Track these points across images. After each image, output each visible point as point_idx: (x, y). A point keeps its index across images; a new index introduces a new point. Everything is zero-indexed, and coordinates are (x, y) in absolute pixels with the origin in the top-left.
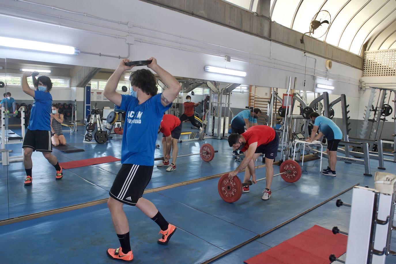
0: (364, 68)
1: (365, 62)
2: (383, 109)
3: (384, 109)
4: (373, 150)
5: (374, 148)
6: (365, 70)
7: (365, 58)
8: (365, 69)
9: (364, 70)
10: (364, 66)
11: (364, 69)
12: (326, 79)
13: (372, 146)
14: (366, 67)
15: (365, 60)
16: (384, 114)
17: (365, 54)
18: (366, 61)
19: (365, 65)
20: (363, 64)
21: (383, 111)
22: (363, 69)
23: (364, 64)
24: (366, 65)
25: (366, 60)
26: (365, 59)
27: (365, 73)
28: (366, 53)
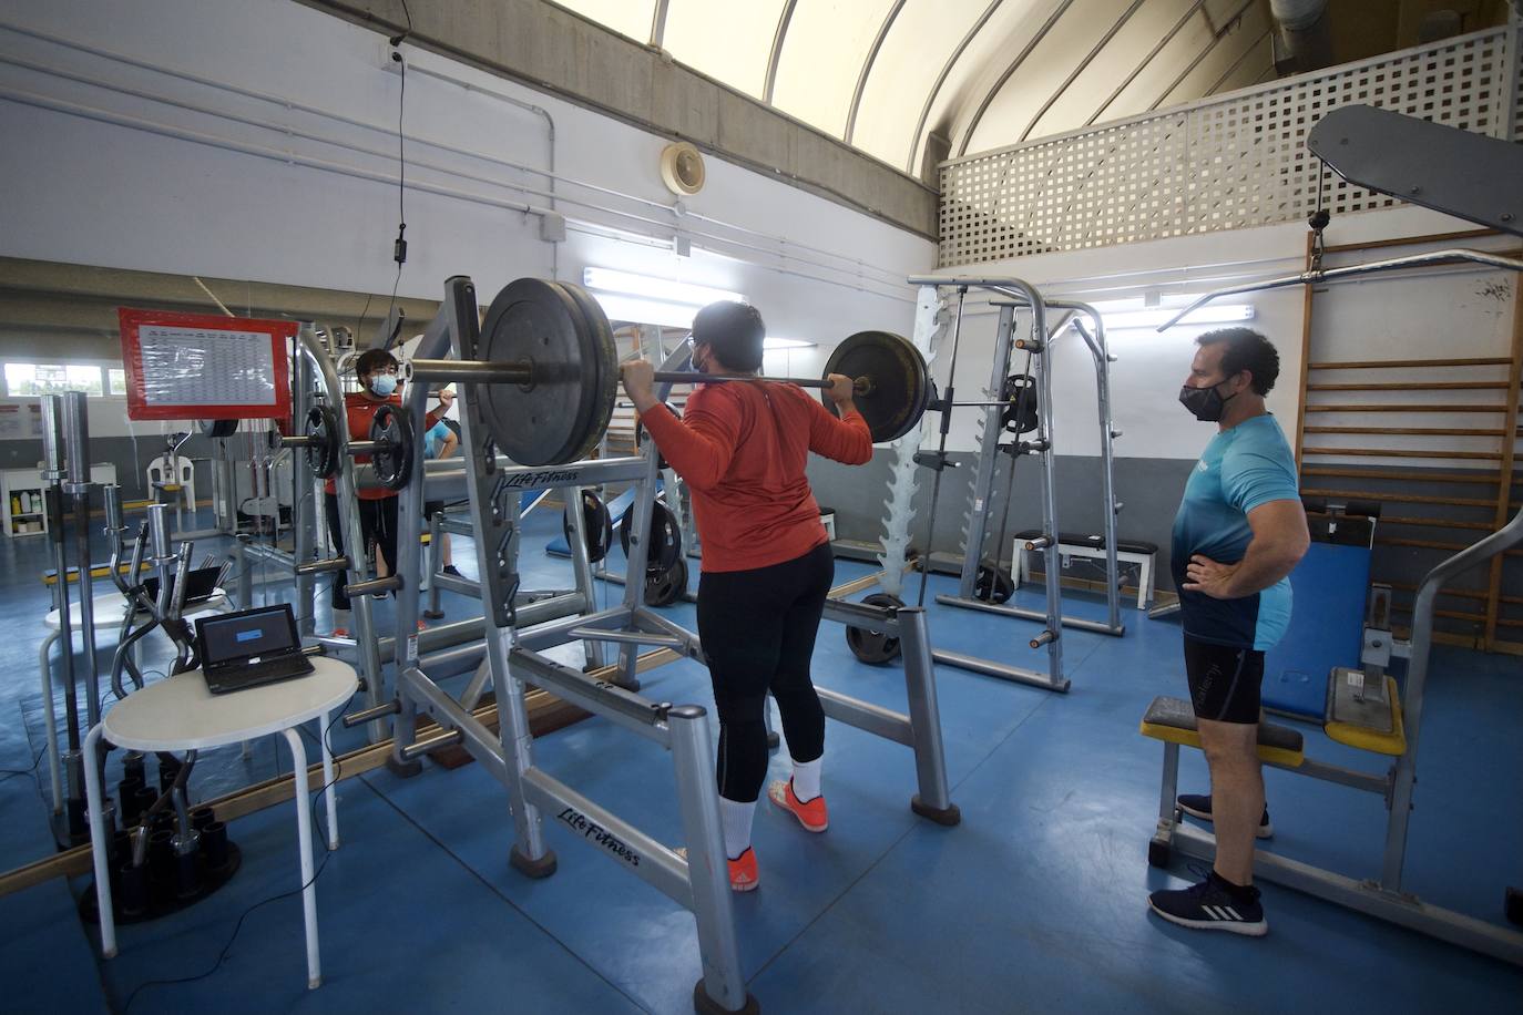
0: (942, 235)
1: (943, 208)
2: (1005, 397)
3: (1013, 399)
4: (979, 592)
5: (979, 584)
6: (947, 242)
7: (942, 191)
8: (948, 238)
9: (942, 243)
10: (942, 226)
11: (943, 239)
12: (672, 249)
13: (973, 578)
14: (948, 229)
15: (943, 199)
16: (1012, 424)
17: (942, 173)
18: (948, 202)
19: (944, 221)
20: (938, 215)
21: (1007, 408)
22: (936, 238)
23: (942, 217)
24: (948, 221)
25: (947, 199)
26: (944, 195)
27: (947, 251)
28: (944, 169)
